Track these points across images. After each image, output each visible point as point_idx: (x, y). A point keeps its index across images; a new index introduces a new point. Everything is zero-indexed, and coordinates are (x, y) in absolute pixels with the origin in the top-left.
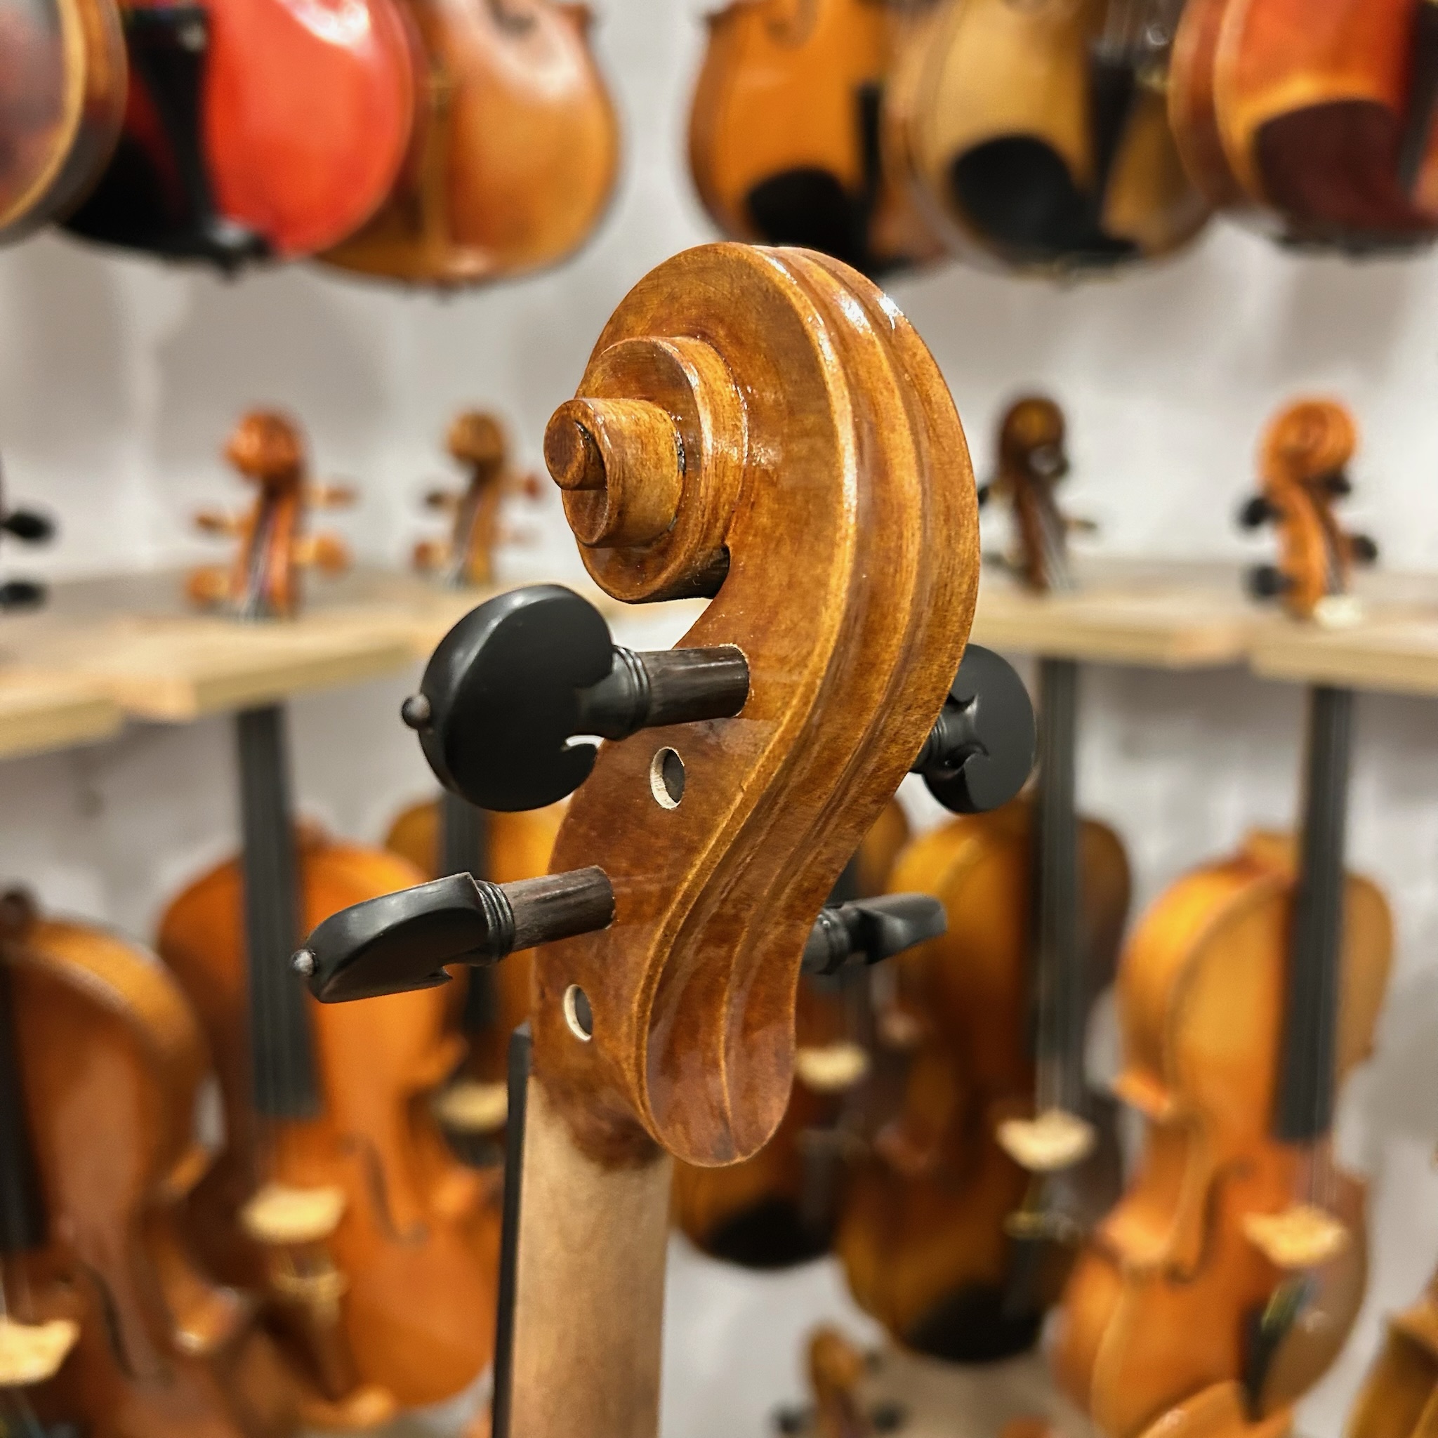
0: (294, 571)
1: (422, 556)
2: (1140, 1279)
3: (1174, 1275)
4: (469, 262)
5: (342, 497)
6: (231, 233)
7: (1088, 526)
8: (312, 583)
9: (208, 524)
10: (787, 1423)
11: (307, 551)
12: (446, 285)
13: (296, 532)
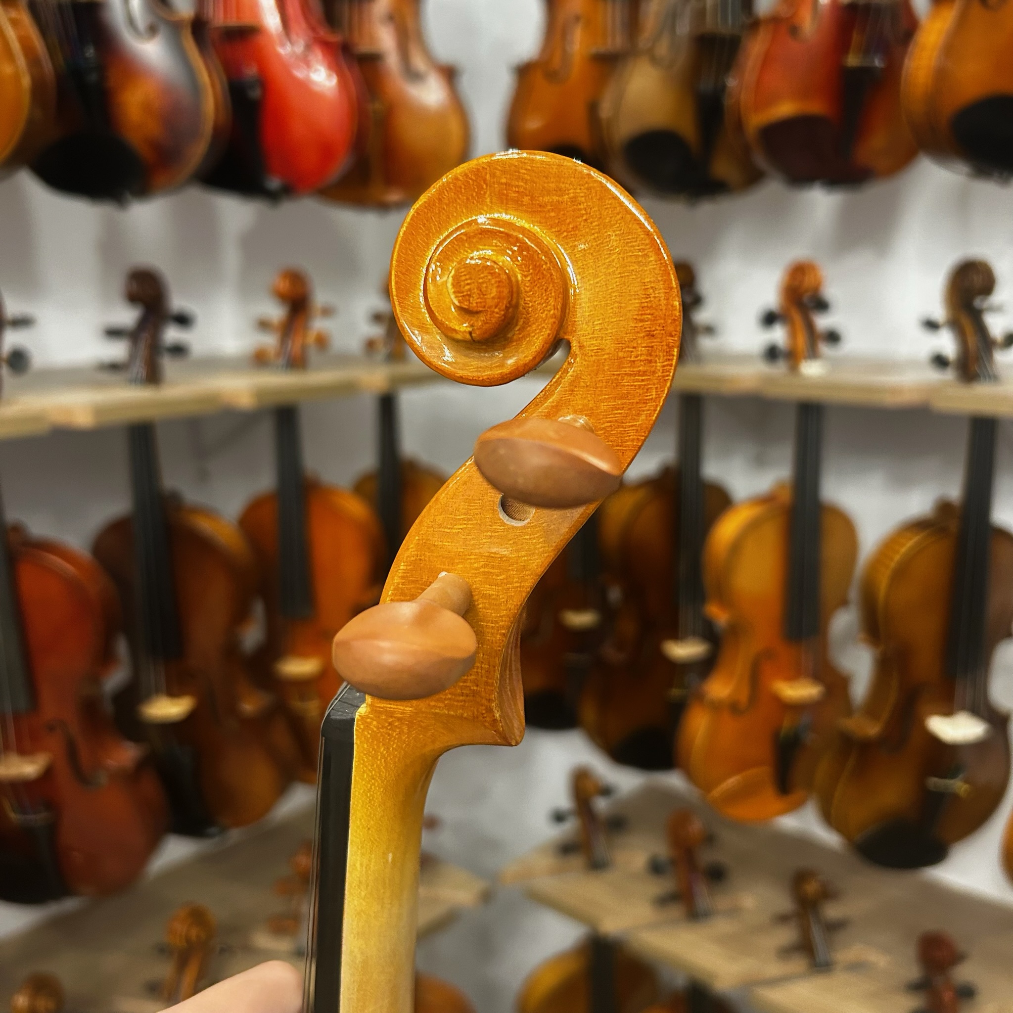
0: (304, 348)
1: (370, 345)
2: (716, 707)
3: (734, 708)
4: (394, 196)
5: (328, 312)
6: (274, 183)
7: (710, 330)
8: (313, 355)
9: (263, 325)
10: (559, 817)
11: (311, 338)
12: (384, 207)
13: (306, 328)
